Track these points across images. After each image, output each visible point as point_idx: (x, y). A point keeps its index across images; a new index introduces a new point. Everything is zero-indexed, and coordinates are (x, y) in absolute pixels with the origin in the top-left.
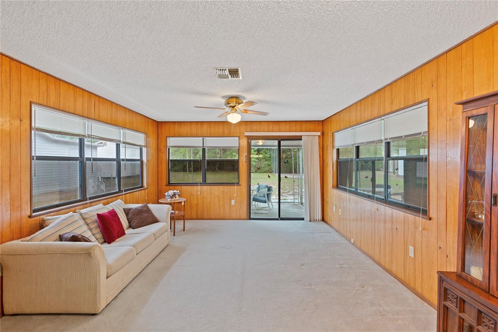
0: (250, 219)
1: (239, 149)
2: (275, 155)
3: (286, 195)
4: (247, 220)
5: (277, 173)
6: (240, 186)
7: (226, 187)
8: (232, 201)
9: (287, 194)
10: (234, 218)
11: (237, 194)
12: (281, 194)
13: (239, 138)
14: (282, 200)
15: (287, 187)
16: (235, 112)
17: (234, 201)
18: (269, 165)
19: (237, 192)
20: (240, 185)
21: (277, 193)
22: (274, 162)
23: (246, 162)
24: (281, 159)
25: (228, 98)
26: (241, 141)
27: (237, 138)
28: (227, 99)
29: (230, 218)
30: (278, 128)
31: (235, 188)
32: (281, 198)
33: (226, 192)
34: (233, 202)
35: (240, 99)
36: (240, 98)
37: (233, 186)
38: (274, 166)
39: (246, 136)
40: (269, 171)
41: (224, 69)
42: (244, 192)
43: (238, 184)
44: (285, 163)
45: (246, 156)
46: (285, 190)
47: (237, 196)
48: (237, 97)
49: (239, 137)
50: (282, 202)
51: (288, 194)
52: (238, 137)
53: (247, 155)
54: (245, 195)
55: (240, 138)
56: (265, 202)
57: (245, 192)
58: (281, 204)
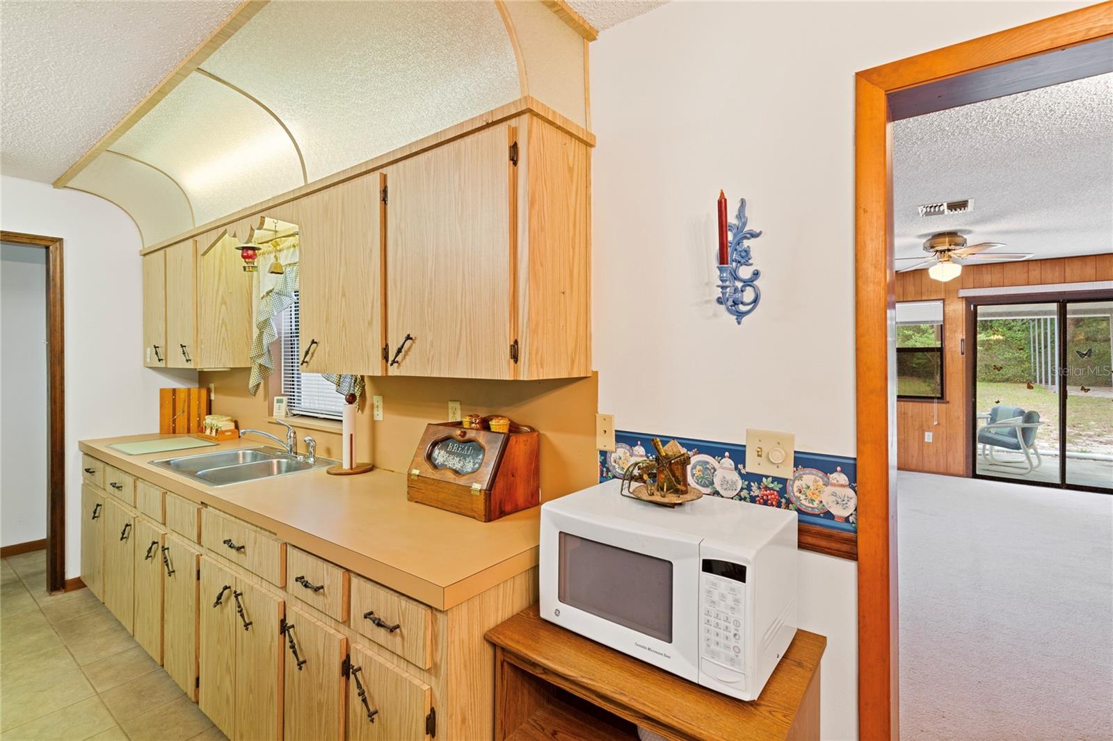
0: (975, 476)
1: (942, 328)
2: (1046, 334)
3: (1088, 442)
4: (967, 477)
5: (1053, 383)
6: (947, 405)
7: (911, 404)
8: (926, 433)
9: (1091, 439)
10: (932, 470)
11: (938, 421)
12: (1067, 438)
13: (944, 303)
14: (1069, 451)
15: (1093, 423)
16: (948, 260)
17: (931, 434)
18: (1021, 362)
19: (938, 416)
20: (948, 402)
21: (1056, 433)
22: (1040, 352)
23: (962, 354)
24: (1069, 345)
25: (930, 237)
26: (950, 308)
27: (940, 304)
28: (929, 240)
29: (921, 468)
30: (1057, 274)
31: (935, 406)
32: (1068, 446)
33: (910, 414)
34: (929, 437)
35: (960, 236)
36: (959, 234)
37: (930, 402)
38: (1040, 363)
39: (962, 297)
40: (1021, 376)
41: (939, 204)
42: (959, 417)
43: (942, 398)
44: (1082, 355)
45: (962, 340)
46: (1084, 430)
47: (939, 424)
48: (952, 234)
49: (944, 300)
50: (1071, 457)
51: (1094, 441)
52: (942, 301)
53: (964, 337)
54: (961, 423)
55: (946, 303)
56: (1017, 447)
57: (961, 418)
58: (1067, 459)
